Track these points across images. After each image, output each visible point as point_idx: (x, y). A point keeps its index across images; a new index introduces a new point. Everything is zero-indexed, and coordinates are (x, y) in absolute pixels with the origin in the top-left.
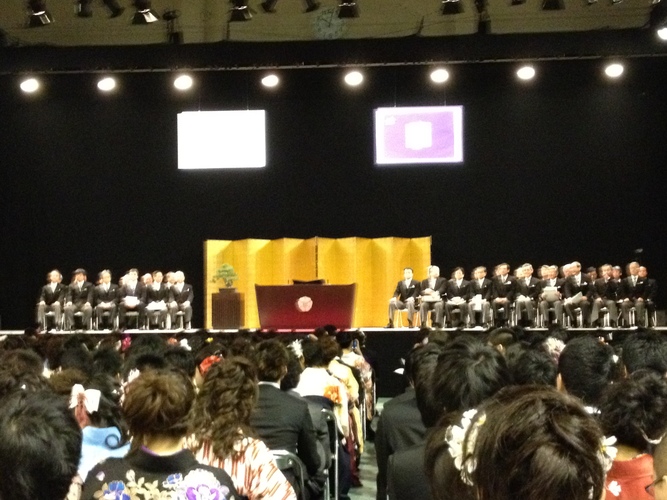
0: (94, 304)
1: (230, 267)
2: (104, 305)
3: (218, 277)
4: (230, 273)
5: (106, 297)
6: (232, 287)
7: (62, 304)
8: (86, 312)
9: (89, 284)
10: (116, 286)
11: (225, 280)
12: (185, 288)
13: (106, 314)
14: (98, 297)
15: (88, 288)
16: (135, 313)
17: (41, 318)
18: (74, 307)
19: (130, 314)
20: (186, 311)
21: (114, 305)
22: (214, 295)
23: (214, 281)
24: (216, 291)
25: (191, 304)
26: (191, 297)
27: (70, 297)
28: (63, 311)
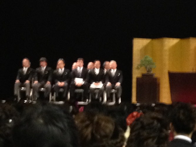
0: (53, 83)
1: (150, 58)
2: (60, 84)
3: (141, 65)
4: (150, 63)
5: (61, 78)
6: (152, 72)
7: (31, 83)
8: (47, 89)
9: (49, 69)
10: (68, 70)
11: (146, 68)
12: (117, 73)
13: (61, 90)
14: (56, 78)
15: (49, 71)
16: (81, 90)
17: (17, 92)
18: (39, 85)
19: (77, 91)
20: (118, 90)
21: (67, 84)
22: (138, 79)
23: (138, 68)
24: (139, 75)
25: (121, 85)
26: (121, 79)
27: (36, 78)
28: (31, 87)
